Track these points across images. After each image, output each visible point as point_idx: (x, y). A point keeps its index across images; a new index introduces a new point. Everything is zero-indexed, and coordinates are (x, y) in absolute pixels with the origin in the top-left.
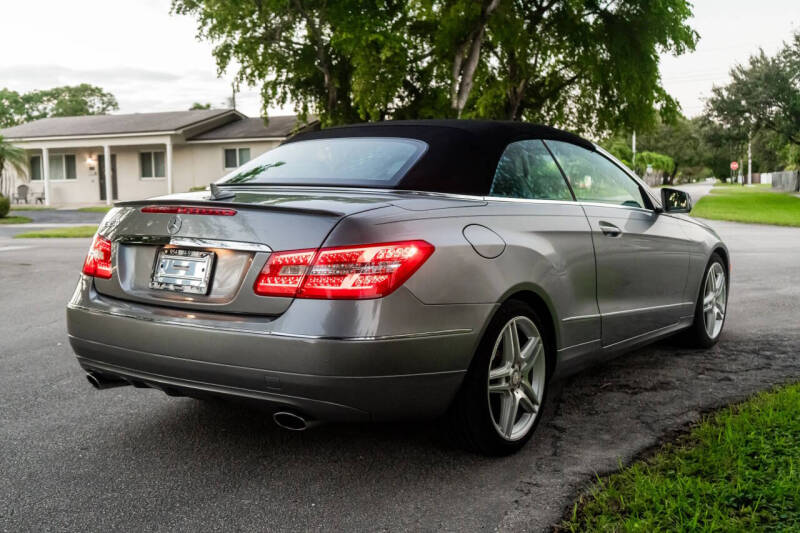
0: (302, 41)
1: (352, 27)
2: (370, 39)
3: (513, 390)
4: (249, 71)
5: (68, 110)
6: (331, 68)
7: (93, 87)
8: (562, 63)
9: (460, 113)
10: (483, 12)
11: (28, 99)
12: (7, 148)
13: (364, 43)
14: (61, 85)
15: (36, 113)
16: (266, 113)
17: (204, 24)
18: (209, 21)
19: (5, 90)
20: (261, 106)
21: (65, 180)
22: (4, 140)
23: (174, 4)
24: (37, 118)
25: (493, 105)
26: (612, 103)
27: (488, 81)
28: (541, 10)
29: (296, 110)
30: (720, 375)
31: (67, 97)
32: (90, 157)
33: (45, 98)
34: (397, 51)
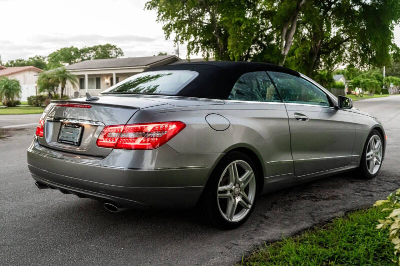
0: (207, 22)
1: (228, 15)
2: (236, 20)
3: (234, 197)
4: (180, 37)
5: (101, 56)
6: (220, 34)
7: (112, 45)
8: (342, 31)
9: (285, 57)
10: (298, 5)
11: (83, 51)
12: (68, 74)
13: (233, 22)
14: (97, 45)
15: (86, 58)
16: (189, 57)
17: (160, 15)
18: (161, 13)
19: (72, 47)
20: (187, 54)
21: (95, 89)
22: (67, 71)
23: (146, 5)
24: (86, 60)
25: (304, 53)
26: (368, 51)
27: (302, 41)
28: (330, 4)
29: (203, 56)
30: (369, 193)
31: (99, 50)
32: (107, 78)
33: (90, 51)
34: (249, 26)
